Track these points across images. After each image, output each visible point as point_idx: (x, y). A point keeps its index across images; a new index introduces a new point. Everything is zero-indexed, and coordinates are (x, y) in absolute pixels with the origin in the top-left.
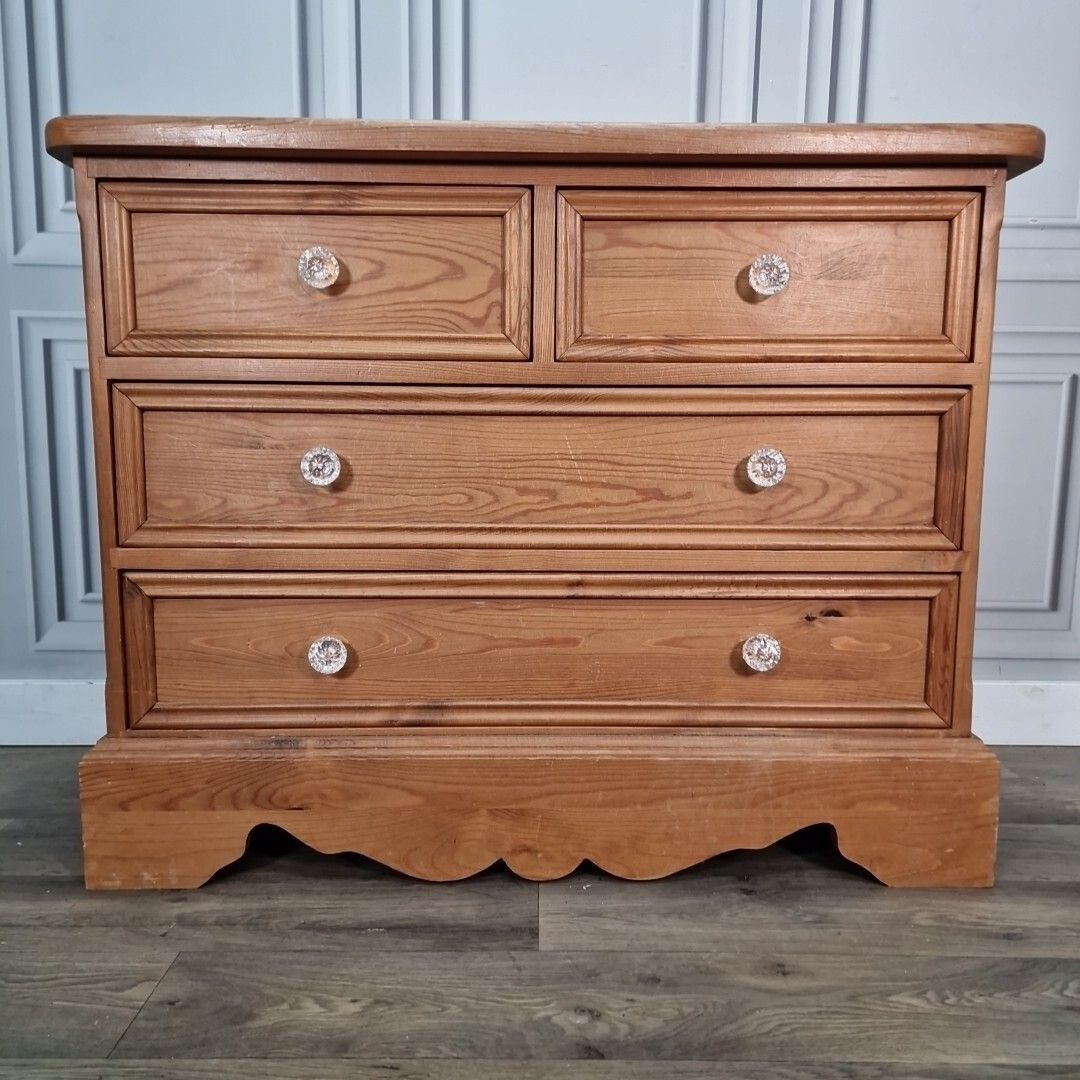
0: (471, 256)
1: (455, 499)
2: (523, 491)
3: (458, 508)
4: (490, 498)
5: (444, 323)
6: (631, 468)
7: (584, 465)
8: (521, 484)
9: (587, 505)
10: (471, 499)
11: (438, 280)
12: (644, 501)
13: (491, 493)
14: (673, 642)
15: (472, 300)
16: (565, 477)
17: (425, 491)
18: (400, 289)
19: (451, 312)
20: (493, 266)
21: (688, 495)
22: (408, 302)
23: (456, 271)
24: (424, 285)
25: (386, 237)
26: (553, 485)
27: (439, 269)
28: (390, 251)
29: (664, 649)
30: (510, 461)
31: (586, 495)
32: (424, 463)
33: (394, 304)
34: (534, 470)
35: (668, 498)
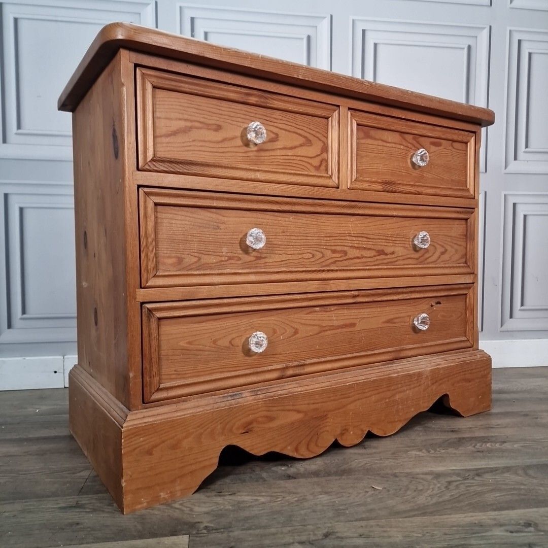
0: (314, 136)
1: (306, 256)
2: (334, 251)
3: (308, 260)
4: (321, 255)
5: (303, 167)
6: (374, 241)
7: (357, 239)
8: (333, 248)
9: (358, 258)
10: (313, 256)
11: (301, 145)
12: (378, 256)
13: (322, 253)
14: (388, 321)
15: (314, 157)
16: (350, 245)
17: (295, 252)
18: (285, 148)
19: (306, 162)
20: (323, 142)
21: (393, 253)
22: (288, 156)
23: (308, 142)
24: (295, 147)
25: (279, 121)
26: (345, 249)
27: (302, 140)
28: (281, 129)
29: (386, 325)
30: (329, 237)
31: (357, 253)
32: (294, 238)
33: (282, 156)
34: (338, 241)
35: (386, 254)
